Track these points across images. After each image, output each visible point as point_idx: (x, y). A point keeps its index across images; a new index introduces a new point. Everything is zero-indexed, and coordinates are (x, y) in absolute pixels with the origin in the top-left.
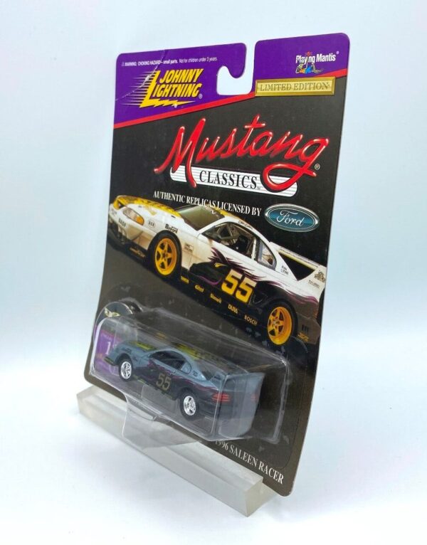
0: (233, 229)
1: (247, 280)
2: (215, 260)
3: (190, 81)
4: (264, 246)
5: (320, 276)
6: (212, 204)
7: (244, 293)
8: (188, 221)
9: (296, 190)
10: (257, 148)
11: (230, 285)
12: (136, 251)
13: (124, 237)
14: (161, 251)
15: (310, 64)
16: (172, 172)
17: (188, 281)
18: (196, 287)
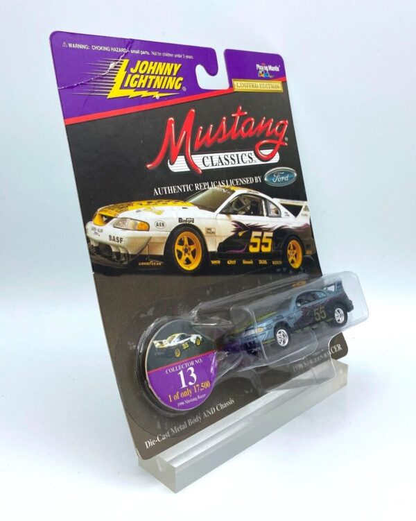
0: (244, 199)
1: (266, 234)
2: (237, 231)
3: (169, 74)
4: (270, 203)
5: (306, 209)
6: (221, 184)
7: (266, 245)
8: (202, 206)
10: (245, 131)
11: (255, 245)
12: (148, 264)
13: (124, 255)
14: (180, 248)
15: (266, 71)
16: (171, 164)
17: (219, 262)
18: (228, 263)
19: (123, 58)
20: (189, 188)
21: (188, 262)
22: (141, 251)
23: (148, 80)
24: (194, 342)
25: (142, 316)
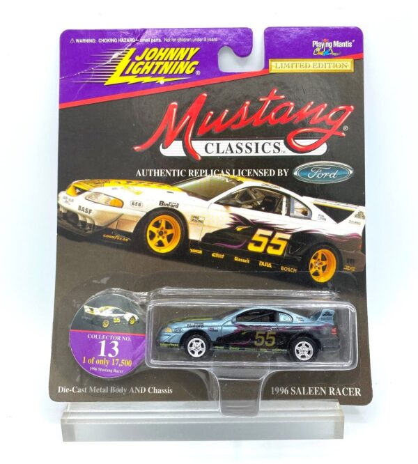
0: (255, 192)
1: (279, 235)
2: (235, 225)
3: (181, 58)
4: (295, 201)
5: (361, 215)
6: (225, 173)
7: (277, 247)
8: (192, 193)
9: (326, 149)
10: (276, 117)
11: (258, 244)
12: (113, 237)
13: (90, 225)
14: (155, 230)
15: (327, 48)
16: (163, 148)
17: (200, 252)
18: (213, 255)
19: (129, 47)
20: (180, 173)
21: (160, 244)
22: (109, 225)
23: (155, 66)
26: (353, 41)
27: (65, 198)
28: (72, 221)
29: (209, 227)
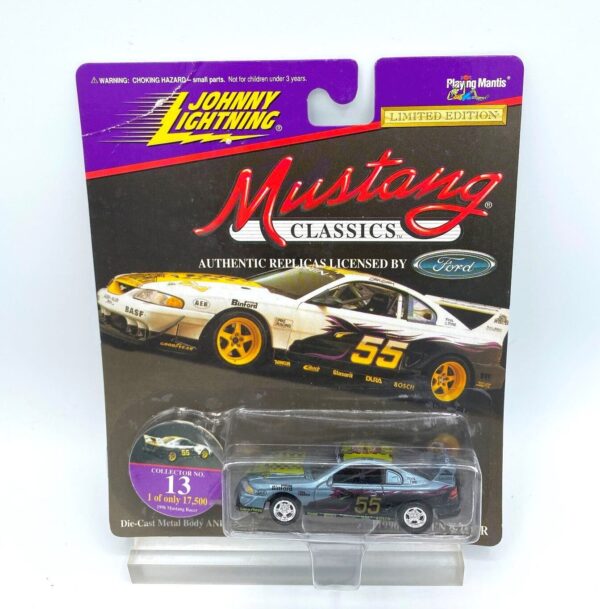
0: (361, 289)
1: (391, 343)
2: (333, 331)
3: (254, 107)
4: (415, 301)
5: (503, 320)
6: (319, 264)
7: (389, 358)
9: (459, 233)
11: (364, 354)
12: (173, 345)
13: (142, 330)
14: (227, 336)
15: (468, 90)
16: (234, 230)
17: (288, 364)
18: (305, 368)
19: (178, 91)
20: (258, 263)
21: (235, 354)
22: (167, 330)
23: (217, 118)
24: (199, 453)
25: (154, 399)
26: (509, 78)
27: (107, 297)
28: (119, 325)
29: (300, 332)
